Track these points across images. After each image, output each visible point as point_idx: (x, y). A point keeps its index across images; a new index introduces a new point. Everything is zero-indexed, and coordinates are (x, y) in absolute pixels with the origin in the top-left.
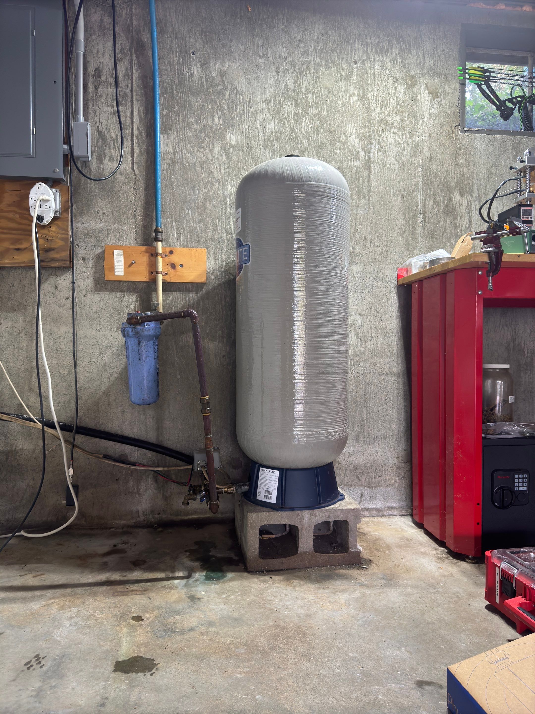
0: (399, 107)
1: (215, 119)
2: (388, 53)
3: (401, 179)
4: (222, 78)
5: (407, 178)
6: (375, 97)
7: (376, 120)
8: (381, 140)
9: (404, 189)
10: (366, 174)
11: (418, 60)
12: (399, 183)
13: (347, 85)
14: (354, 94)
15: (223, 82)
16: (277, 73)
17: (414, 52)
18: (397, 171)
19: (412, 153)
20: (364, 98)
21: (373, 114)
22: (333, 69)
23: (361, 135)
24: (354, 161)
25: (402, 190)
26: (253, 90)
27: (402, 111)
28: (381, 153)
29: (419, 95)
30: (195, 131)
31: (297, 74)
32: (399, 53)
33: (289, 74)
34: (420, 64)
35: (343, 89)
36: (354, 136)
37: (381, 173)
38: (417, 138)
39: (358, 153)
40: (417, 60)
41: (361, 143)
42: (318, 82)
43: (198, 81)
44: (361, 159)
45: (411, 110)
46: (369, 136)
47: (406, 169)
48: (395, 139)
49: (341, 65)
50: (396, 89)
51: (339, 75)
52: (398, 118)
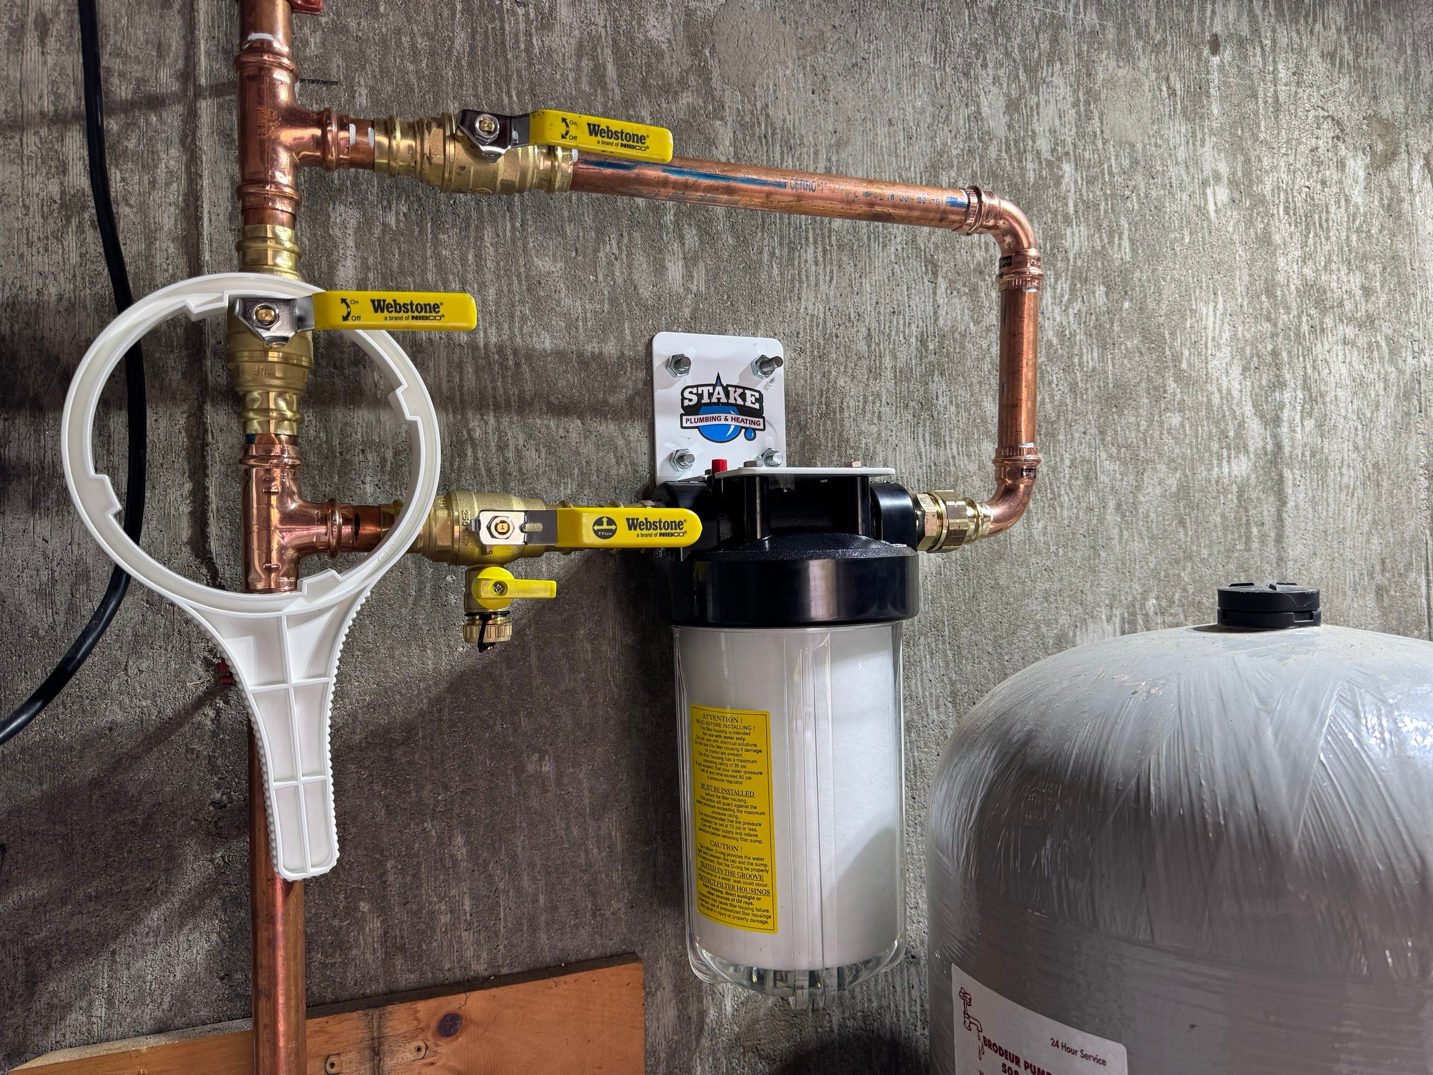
0: (1354, 237)
1: (669, 265)
2: (1315, 21)
3: (1374, 522)
4: (696, 54)
5: (1387, 520)
6: (1282, 195)
7: (1293, 287)
8: (1309, 371)
9: (1383, 562)
10: (1268, 510)
11: (1402, 61)
12: (1368, 541)
13: (1194, 135)
14: (1217, 177)
15: (704, 73)
16: (939, 58)
17: (1389, 30)
18: (1359, 492)
19: (1399, 418)
20: (1251, 195)
21: (1281, 262)
22: (1143, 64)
23: (1248, 350)
24: (1229, 457)
25: (1378, 568)
26: (840, 128)
27: (1365, 257)
28: (1313, 422)
29: (1407, 197)
30: (571, 325)
31: (1017, 69)
32: (1347, 29)
33: (984, 66)
34: (1407, 79)
35: (1181, 153)
36: (1226, 350)
37: (1314, 503)
38: (1410, 359)
39: (1241, 426)
40: (1397, 62)
41: (1249, 383)
42: (1096, 114)
43: (579, 58)
44: (1251, 449)
45: (1389, 253)
46: (1275, 353)
47: (1385, 484)
48: (1350, 364)
49: (1169, 49)
50: (1341, 165)
51: (1165, 94)
52: (1356, 280)
